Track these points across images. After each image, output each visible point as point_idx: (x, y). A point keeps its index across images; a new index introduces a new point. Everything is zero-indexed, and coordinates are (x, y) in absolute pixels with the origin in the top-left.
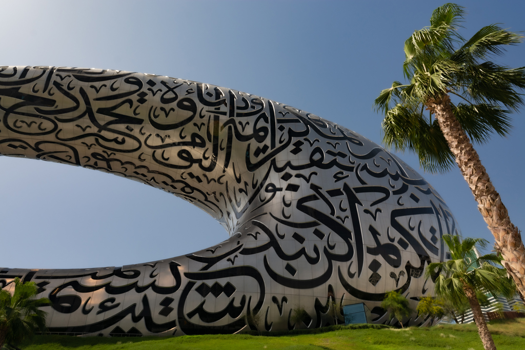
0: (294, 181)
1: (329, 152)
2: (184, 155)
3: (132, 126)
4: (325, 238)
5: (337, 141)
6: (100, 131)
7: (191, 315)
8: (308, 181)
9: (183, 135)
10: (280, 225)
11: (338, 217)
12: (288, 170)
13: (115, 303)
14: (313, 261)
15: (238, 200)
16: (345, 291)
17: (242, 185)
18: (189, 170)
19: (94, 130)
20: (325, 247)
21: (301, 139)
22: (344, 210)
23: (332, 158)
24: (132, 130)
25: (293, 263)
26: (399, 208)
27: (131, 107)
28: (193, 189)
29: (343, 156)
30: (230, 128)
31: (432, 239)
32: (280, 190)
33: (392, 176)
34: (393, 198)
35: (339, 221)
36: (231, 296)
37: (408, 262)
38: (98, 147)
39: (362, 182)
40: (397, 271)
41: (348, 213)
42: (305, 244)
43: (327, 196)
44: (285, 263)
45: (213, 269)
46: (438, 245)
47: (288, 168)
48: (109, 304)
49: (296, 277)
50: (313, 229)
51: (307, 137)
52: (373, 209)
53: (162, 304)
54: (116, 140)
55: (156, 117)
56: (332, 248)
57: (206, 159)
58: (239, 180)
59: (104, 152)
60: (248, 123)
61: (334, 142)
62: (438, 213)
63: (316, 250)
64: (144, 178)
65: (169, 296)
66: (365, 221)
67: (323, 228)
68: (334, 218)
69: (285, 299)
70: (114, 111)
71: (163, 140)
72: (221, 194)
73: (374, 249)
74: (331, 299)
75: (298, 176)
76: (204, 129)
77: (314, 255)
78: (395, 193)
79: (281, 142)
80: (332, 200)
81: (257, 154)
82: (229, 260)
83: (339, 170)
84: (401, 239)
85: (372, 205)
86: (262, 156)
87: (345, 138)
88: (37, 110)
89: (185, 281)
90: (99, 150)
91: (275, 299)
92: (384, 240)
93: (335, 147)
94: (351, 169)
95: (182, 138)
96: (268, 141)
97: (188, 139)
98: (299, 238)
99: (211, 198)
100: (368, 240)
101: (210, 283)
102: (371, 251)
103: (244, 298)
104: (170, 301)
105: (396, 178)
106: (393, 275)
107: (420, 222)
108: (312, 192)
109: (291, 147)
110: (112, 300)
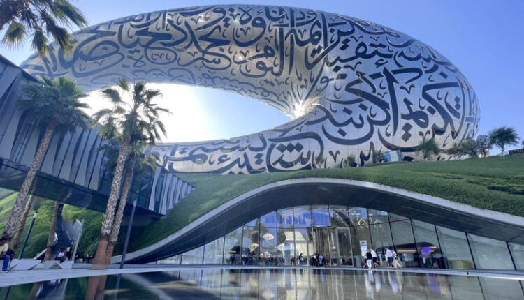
0: (342, 71)
1: (372, 45)
2: (260, 65)
3: (223, 47)
4: (368, 110)
5: (378, 36)
6: (203, 55)
7: (275, 164)
8: (354, 70)
9: (258, 49)
10: (333, 104)
11: (379, 94)
12: (338, 63)
13: (227, 158)
14: (358, 126)
15: (300, 95)
16: (383, 146)
17: (303, 82)
18: (264, 78)
19: (199, 55)
20: (368, 116)
21: (348, 37)
22: (384, 88)
23: (374, 49)
24: (223, 50)
25: (343, 128)
26: (430, 83)
27: (220, 31)
28: (269, 92)
29: (384, 46)
30: (292, 37)
31: (456, 106)
32: (332, 79)
33: (424, 59)
34: (425, 76)
35: (380, 97)
36: (301, 152)
37: (435, 124)
38: (204, 68)
39: (400, 66)
40: (424, 131)
41: (387, 90)
42: (352, 115)
43: (370, 79)
44: (338, 128)
45: (287, 135)
46: (460, 111)
47: (338, 62)
48: (224, 158)
49: (346, 138)
50: (359, 104)
51: (353, 35)
52: (407, 86)
53: (256, 157)
54: (214, 61)
55: (238, 37)
56: (374, 116)
57: (276, 66)
58: (300, 79)
59: (209, 71)
60: (305, 30)
61: (375, 37)
62: (462, 87)
63: (361, 118)
64: (237, 89)
65: (260, 152)
66: (400, 95)
67: (367, 103)
68: (375, 95)
69: (338, 152)
70: (210, 37)
71: (245, 56)
72: (288, 93)
73: (408, 115)
74: (372, 152)
75: (346, 67)
76: (273, 40)
77: (360, 122)
78: (427, 72)
79: (332, 42)
80: (373, 81)
81: (313, 55)
82: (297, 129)
83: (380, 58)
84: (430, 107)
85: (407, 83)
86: (317, 55)
87: (385, 32)
88: (162, 43)
89: (269, 144)
90: (205, 70)
91: (331, 153)
92: (415, 108)
93: (376, 41)
94: (389, 56)
95: (258, 51)
96: (321, 43)
97: (262, 52)
98: (348, 111)
99: (282, 97)
100: (403, 109)
101: (286, 144)
102: (404, 117)
103: (309, 152)
104: (261, 155)
105: (428, 60)
106: (421, 134)
107: (447, 94)
108: (357, 77)
109: (341, 45)
110: (226, 156)
